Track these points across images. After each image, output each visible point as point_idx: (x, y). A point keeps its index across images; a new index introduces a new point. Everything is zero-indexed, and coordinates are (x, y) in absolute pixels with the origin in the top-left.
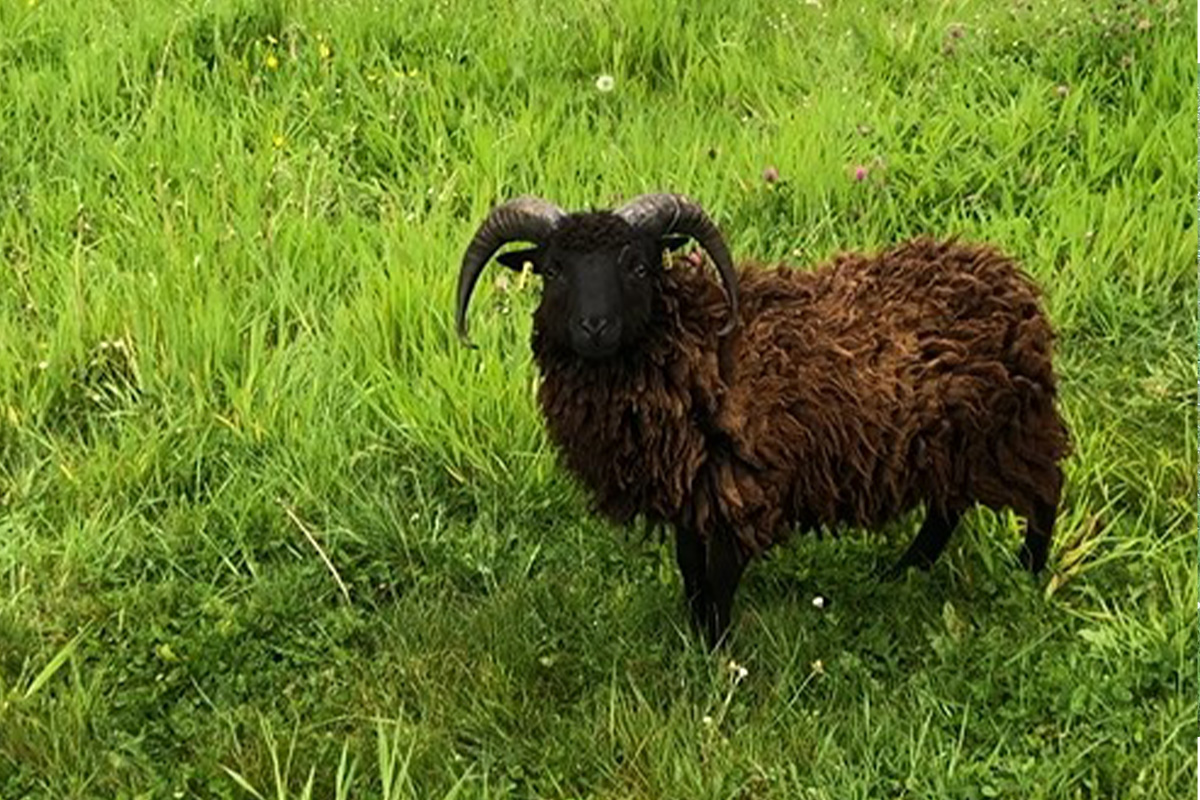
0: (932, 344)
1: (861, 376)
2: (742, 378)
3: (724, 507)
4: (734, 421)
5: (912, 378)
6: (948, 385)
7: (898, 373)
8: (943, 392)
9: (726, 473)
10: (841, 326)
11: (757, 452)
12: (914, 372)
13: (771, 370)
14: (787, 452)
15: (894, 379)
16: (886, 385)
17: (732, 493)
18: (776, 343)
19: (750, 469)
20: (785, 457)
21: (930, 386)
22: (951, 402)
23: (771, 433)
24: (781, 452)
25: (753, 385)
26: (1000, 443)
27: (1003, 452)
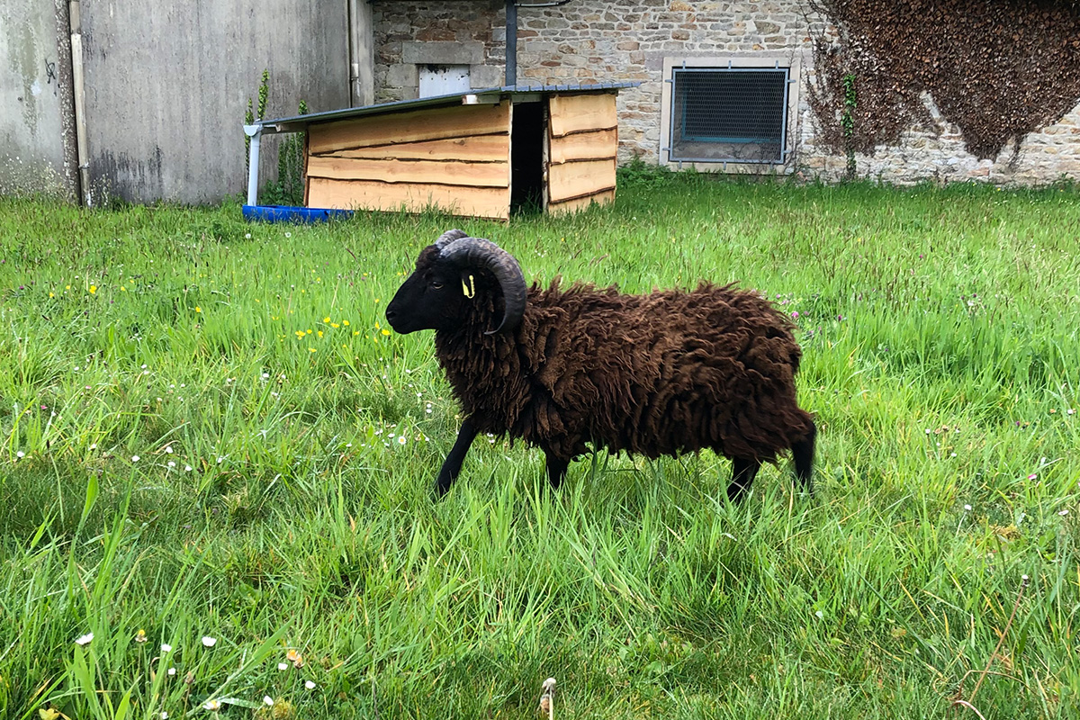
0: (692, 341)
1: (638, 355)
2: (560, 352)
3: (539, 429)
4: (550, 378)
5: (673, 360)
6: (698, 371)
7: (663, 356)
8: (695, 373)
9: (543, 409)
10: (634, 324)
11: (565, 399)
12: (675, 357)
13: (582, 349)
14: (584, 401)
15: (660, 360)
16: (655, 363)
17: (545, 423)
18: (587, 332)
19: (558, 408)
20: (582, 403)
21: (686, 369)
22: (699, 381)
23: (575, 388)
24: (580, 400)
25: (565, 358)
26: (741, 415)
27: (743, 421)
